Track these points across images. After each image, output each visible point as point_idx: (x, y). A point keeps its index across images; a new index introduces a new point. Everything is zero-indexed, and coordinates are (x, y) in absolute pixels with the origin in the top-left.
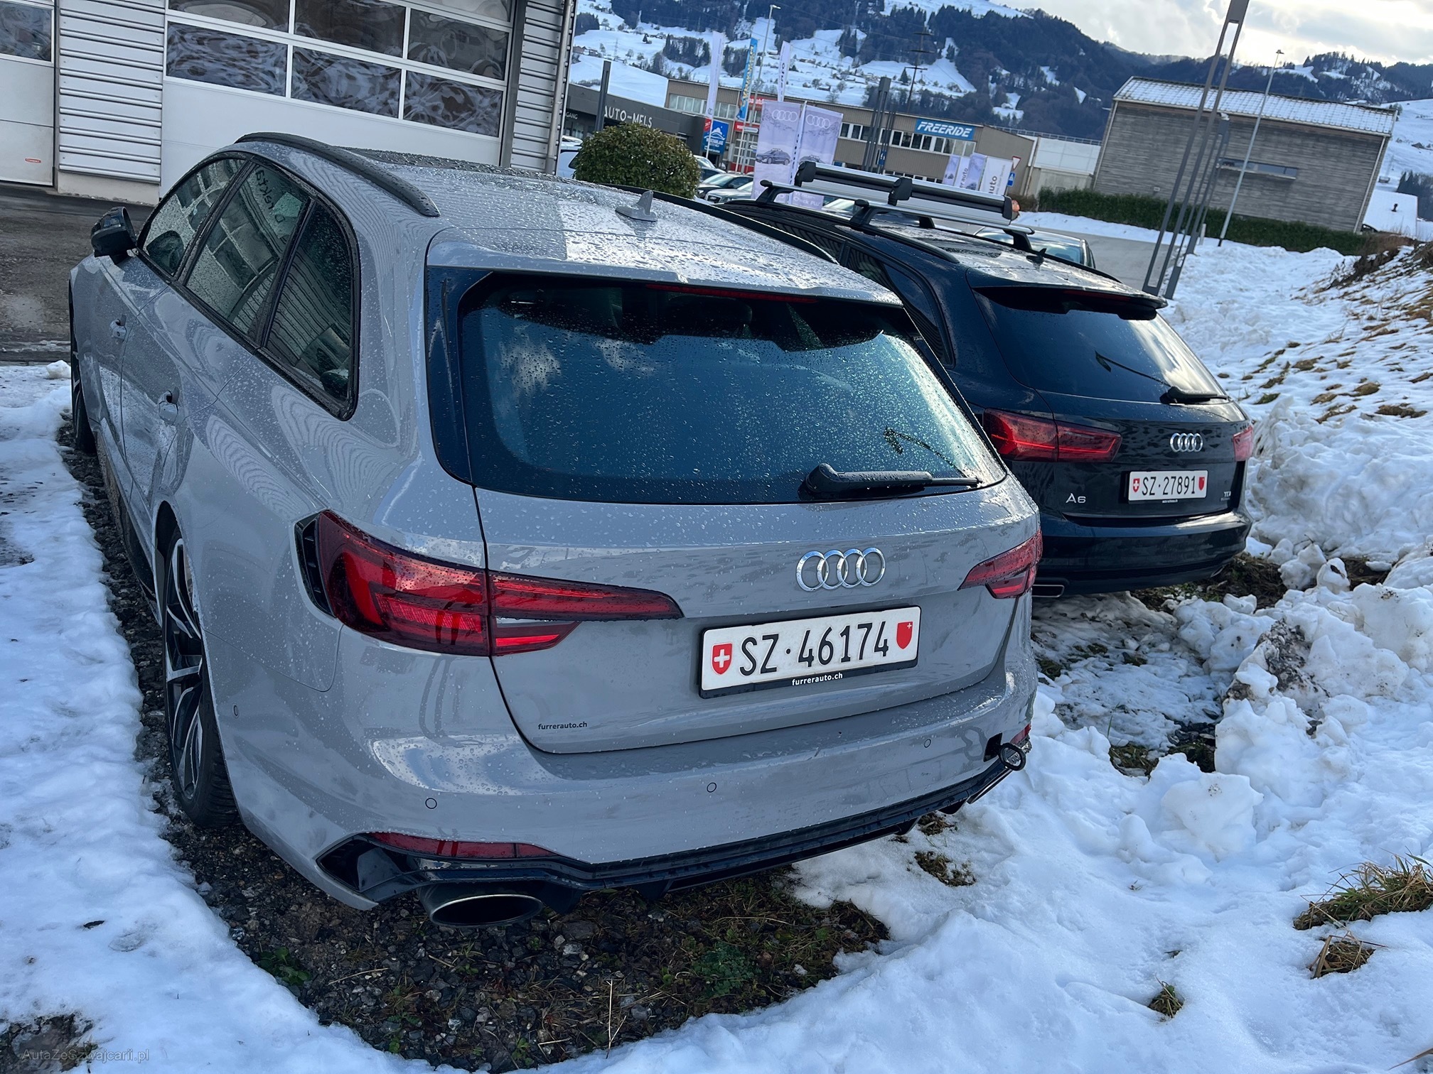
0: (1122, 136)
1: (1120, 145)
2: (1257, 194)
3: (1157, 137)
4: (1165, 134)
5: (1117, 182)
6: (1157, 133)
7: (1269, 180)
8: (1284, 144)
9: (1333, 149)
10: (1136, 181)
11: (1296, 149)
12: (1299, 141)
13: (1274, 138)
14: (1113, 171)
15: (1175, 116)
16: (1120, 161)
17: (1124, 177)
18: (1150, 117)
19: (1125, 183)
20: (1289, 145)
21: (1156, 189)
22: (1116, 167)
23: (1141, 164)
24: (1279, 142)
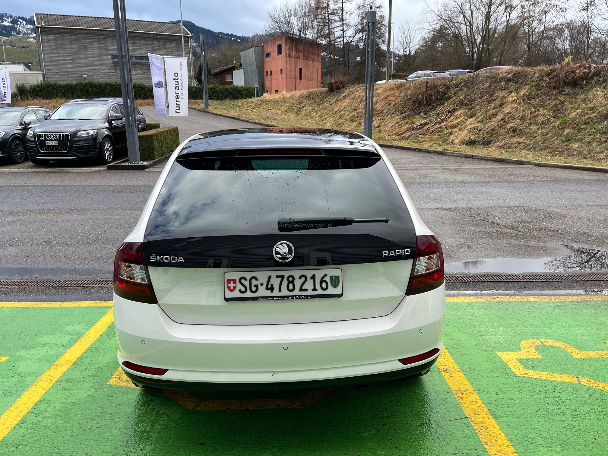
0: (50, 47)
1: (52, 53)
2: (141, 72)
3: (73, 46)
4: (77, 44)
5: (59, 75)
6: (72, 44)
7: (143, 64)
8: (144, 44)
9: (168, 45)
10: (70, 73)
11: (150, 47)
12: (150, 43)
13: (137, 41)
14: (54, 69)
15: (78, 34)
16: (55, 62)
17: (62, 72)
18: (64, 35)
19: (64, 75)
20: (146, 45)
21: (85, 76)
22: (55, 66)
23: (69, 63)
24: (140, 44)
